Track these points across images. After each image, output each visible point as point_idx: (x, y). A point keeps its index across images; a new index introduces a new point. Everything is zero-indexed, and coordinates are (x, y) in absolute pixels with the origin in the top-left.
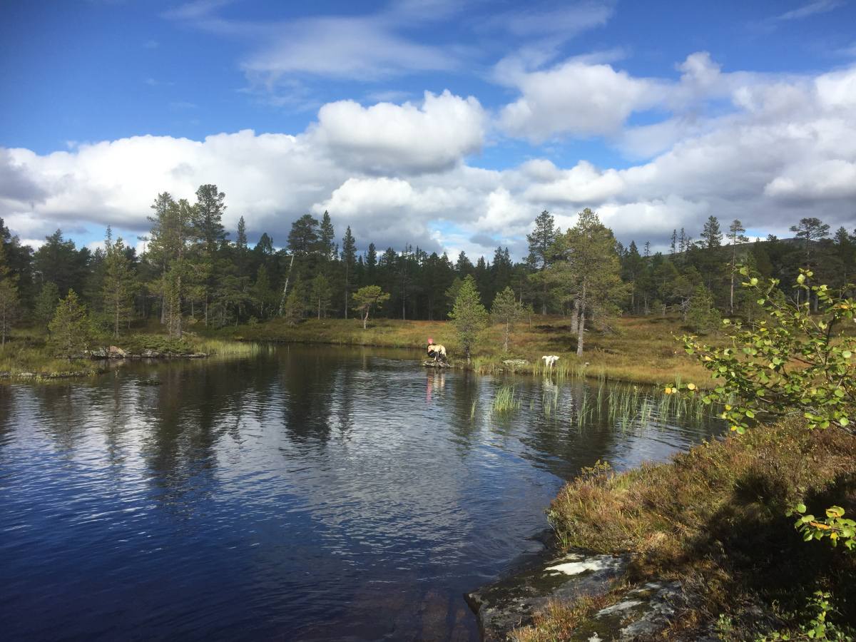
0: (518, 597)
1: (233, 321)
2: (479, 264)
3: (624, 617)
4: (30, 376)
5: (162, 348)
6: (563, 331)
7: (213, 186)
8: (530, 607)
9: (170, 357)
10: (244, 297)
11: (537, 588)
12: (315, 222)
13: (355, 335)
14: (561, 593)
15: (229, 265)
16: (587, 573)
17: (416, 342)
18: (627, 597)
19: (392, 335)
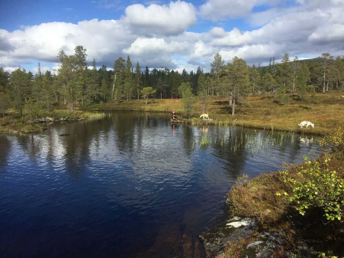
0: (217, 237)
1: (93, 103)
2: (191, 73)
3: (257, 248)
4: (17, 133)
5: (67, 117)
6: (226, 104)
7: (81, 46)
8: (222, 242)
9: (70, 120)
10: (97, 93)
11: (224, 234)
12: (124, 60)
13: (142, 107)
14: (233, 236)
15: (90, 80)
16: (242, 226)
17: (167, 109)
18: (257, 239)
19: (157, 107)
